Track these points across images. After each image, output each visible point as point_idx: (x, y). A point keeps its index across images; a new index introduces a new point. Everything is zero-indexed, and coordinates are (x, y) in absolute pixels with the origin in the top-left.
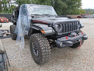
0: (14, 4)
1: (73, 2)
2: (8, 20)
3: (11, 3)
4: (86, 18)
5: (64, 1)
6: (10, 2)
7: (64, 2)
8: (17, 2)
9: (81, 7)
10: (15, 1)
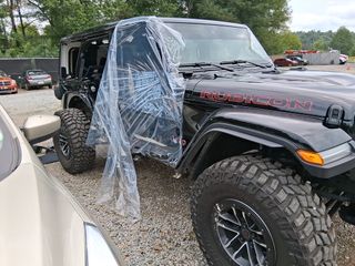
0: (32, 19)
1: (259, 7)
2: (13, 82)
3: (21, 16)
4: (306, 64)
5: (225, 6)
6: (15, 13)
7: (226, 10)
8: (43, 9)
9: (287, 23)
10: (38, 10)
